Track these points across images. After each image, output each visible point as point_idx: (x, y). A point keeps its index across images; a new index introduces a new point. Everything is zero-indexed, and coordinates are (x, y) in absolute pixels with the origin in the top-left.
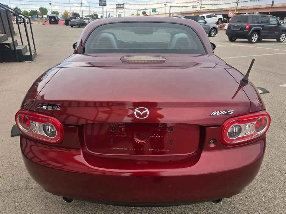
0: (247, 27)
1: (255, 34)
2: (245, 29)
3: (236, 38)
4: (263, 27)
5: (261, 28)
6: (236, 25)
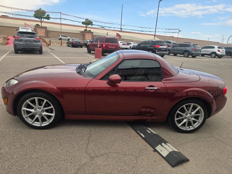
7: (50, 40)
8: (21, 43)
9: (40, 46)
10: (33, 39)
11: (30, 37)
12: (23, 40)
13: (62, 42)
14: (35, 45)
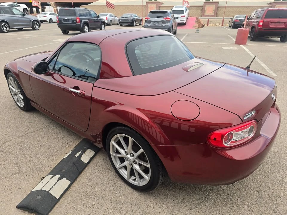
0: (78, 20)
1: (85, 27)
2: (77, 22)
3: (68, 31)
4: (88, 19)
5: (88, 21)
6: (67, 19)
7: (208, 20)
8: (150, 24)
9: (168, 28)
10: (162, 19)
11: (160, 17)
12: (152, 21)
13: (224, 22)
14: (162, 26)
